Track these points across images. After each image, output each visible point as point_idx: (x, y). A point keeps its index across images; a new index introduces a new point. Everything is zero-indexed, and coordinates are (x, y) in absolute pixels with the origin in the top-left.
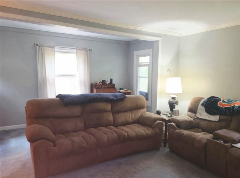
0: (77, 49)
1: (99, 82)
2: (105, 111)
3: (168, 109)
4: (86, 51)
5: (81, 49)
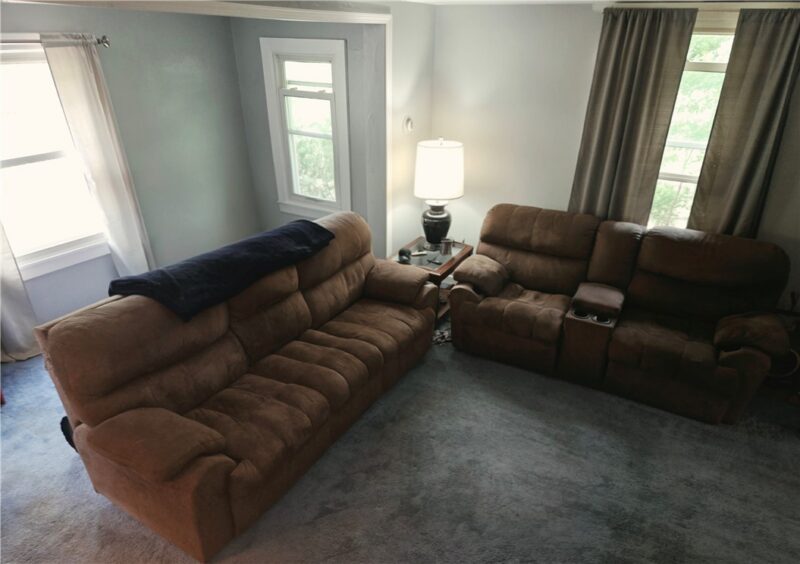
2: (285, 297)
4: (86, 45)
5: (63, 40)
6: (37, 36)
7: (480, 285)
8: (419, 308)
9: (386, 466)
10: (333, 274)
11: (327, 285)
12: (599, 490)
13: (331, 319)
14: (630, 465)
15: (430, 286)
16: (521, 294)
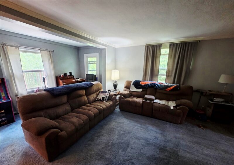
0: (41, 50)
1: (62, 75)
2: (82, 96)
3: (113, 88)
4: (49, 51)
5: (45, 50)
6: (39, 49)
7: (125, 96)
8: (112, 100)
9: (102, 135)
10: (93, 93)
11: (92, 95)
12: (154, 140)
13: (93, 102)
14: (161, 134)
15: (114, 96)
16: (133, 98)
